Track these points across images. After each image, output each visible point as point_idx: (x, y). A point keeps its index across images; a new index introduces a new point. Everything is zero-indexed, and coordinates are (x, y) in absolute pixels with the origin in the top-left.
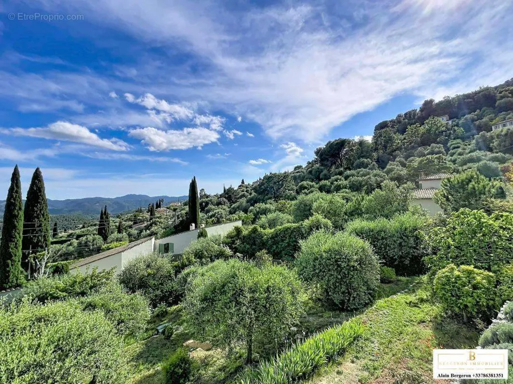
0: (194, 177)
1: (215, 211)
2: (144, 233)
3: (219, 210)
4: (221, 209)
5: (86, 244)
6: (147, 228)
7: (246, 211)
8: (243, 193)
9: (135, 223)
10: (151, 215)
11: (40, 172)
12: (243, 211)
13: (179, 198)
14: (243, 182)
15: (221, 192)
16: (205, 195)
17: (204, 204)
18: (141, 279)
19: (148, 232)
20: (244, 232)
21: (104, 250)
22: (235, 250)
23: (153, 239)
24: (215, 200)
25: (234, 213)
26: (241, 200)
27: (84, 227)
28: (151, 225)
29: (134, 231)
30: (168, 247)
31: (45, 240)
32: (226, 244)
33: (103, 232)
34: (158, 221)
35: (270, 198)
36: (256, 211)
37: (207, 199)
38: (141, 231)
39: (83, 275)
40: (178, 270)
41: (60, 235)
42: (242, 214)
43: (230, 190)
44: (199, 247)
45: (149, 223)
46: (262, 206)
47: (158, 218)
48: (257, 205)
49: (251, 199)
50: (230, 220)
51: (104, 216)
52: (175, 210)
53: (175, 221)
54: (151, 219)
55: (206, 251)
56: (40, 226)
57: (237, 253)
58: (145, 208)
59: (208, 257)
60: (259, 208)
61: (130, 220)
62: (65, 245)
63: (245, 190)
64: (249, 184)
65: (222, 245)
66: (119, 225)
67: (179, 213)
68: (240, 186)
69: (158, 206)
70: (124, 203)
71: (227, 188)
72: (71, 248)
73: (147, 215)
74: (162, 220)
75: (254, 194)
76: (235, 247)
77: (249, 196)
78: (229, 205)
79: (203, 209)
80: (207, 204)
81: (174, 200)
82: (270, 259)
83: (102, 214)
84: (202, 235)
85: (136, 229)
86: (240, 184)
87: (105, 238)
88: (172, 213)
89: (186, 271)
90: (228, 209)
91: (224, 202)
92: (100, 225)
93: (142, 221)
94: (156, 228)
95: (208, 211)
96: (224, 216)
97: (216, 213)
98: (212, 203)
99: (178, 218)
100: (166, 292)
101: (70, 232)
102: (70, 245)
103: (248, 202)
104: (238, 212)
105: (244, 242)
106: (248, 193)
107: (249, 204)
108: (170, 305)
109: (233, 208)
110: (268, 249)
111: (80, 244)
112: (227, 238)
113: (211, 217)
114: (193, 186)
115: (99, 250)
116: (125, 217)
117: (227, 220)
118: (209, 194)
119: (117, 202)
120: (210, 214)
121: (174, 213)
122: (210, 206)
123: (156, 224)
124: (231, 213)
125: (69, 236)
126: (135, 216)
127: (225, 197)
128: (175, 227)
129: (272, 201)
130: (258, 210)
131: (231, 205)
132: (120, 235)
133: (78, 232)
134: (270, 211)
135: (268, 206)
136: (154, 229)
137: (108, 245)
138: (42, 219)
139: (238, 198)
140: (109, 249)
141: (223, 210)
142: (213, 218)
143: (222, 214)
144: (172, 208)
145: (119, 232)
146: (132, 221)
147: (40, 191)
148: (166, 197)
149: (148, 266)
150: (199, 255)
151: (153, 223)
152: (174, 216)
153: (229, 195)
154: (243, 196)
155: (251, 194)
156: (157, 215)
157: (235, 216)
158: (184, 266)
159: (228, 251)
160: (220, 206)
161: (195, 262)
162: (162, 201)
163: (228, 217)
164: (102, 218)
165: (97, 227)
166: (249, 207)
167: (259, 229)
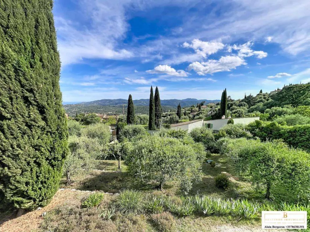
0: (226, 89)
1: (237, 110)
2: (196, 117)
3: (240, 109)
4: (242, 108)
5: (173, 119)
6: (198, 115)
7: (262, 111)
8: (260, 99)
9: (191, 112)
10: (199, 109)
11: (157, 88)
12: (259, 111)
13: (214, 101)
14: (261, 92)
15: (242, 98)
16: (231, 99)
17: (230, 105)
18: (198, 138)
19: (198, 117)
20: (262, 125)
21: (179, 122)
22: (255, 135)
23: (203, 121)
24: (238, 103)
25: (252, 112)
26: (258, 104)
27: (171, 111)
28: (199, 114)
29: (191, 116)
30: (210, 125)
31: (160, 115)
32: (248, 130)
33: (178, 114)
34: (202, 112)
35: (287, 104)
36: (272, 112)
37: (232, 102)
38: (194, 116)
39: (176, 131)
40: (217, 138)
41: (163, 114)
42: (259, 113)
43: (250, 97)
44: (229, 128)
45: (198, 112)
46: (280, 109)
47: (203, 110)
48: (274, 108)
49: (268, 104)
50: (249, 116)
51: (179, 107)
52: (211, 107)
53: (212, 113)
54: (199, 111)
55: (234, 131)
56: (159, 109)
57: (256, 137)
58: (195, 105)
59: (235, 135)
60: (276, 110)
61: (189, 110)
62: (165, 118)
63: (263, 97)
64: (266, 93)
65: (244, 130)
66: (185, 112)
67: (214, 109)
68: (258, 94)
69: (202, 105)
70: (186, 103)
71: (247, 95)
72: (167, 119)
73: (197, 109)
74: (205, 112)
75: (270, 100)
76: (254, 133)
77: (266, 102)
78: (248, 106)
79: (229, 108)
80: (232, 105)
81: (210, 102)
82: (286, 146)
83: (178, 107)
84: (230, 122)
85: (192, 115)
86: (258, 93)
87: (180, 117)
88: (209, 109)
89: (222, 139)
90: (247, 109)
91: (244, 105)
92: (177, 111)
93: (194, 111)
94: (202, 115)
95: (233, 109)
96: (244, 113)
97: (238, 111)
98: (235, 105)
99: (214, 112)
100: (210, 146)
101: (166, 113)
102: (167, 118)
103: (264, 105)
104: (255, 112)
105: (262, 131)
106: (265, 99)
107: (266, 107)
108: (212, 153)
109: (251, 109)
110: (284, 139)
111: (170, 118)
112: (248, 126)
113: (234, 113)
114: (224, 94)
115: (177, 122)
116: (187, 109)
117: (246, 116)
118: (233, 99)
119: (183, 101)
120: (234, 111)
121: (211, 109)
122: (234, 106)
123: (202, 114)
124: (249, 112)
125: (166, 114)
126: (191, 109)
127: (245, 102)
128: (212, 116)
129: (290, 106)
130: (274, 111)
131: (250, 107)
132: (185, 117)
133: (169, 113)
134: (286, 113)
135: (285, 109)
136: (201, 115)
137: (181, 120)
138: (159, 107)
139: (256, 103)
140: (181, 122)
141: (244, 109)
142: (236, 114)
143: (242, 112)
144: (210, 106)
145: (185, 115)
146: (190, 111)
147: (158, 96)
148: (206, 100)
149: (202, 132)
150: (229, 133)
151: (200, 113)
152: (211, 110)
153: (249, 100)
154: (261, 101)
155: (268, 100)
156: (202, 109)
157: (253, 114)
158: (220, 137)
159: (249, 134)
160: (241, 107)
161: (227, 136)
162: (204, 102)
163: (247, 114)
164: (178, 108)
165: (177, 112)
166: (266, 109)
167: (277, 124)
